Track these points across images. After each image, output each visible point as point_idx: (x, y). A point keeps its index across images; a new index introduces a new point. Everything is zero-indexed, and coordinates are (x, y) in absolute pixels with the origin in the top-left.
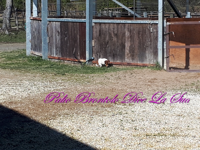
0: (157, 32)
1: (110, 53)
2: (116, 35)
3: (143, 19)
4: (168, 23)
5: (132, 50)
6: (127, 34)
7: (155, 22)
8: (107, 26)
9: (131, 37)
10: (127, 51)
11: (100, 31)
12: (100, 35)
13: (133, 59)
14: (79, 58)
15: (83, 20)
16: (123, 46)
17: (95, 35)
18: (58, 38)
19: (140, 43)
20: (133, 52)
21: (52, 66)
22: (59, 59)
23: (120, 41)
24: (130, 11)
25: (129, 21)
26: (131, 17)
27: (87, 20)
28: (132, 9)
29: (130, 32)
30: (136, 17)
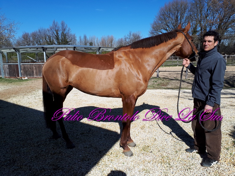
1: (29, 74)
2: (30, 68)
3: (39, 62)
5: (36, 73)
8: (26, 65)
9: (36, 69)
13: (37, 76)
14: (17, 77)
15: (17, 64)
16: (33, 72)
17: (22, 69)
18: (8, 70)
19: (39, 70)
20: (37, 73)
21: (6, 80)
22: (9, 77)
23: (32, 70)
25: (35, 64)
26: (35, 62)
27: (18, 64)
28: (35, 59)
29: (35, 67)
30: (37, 62)
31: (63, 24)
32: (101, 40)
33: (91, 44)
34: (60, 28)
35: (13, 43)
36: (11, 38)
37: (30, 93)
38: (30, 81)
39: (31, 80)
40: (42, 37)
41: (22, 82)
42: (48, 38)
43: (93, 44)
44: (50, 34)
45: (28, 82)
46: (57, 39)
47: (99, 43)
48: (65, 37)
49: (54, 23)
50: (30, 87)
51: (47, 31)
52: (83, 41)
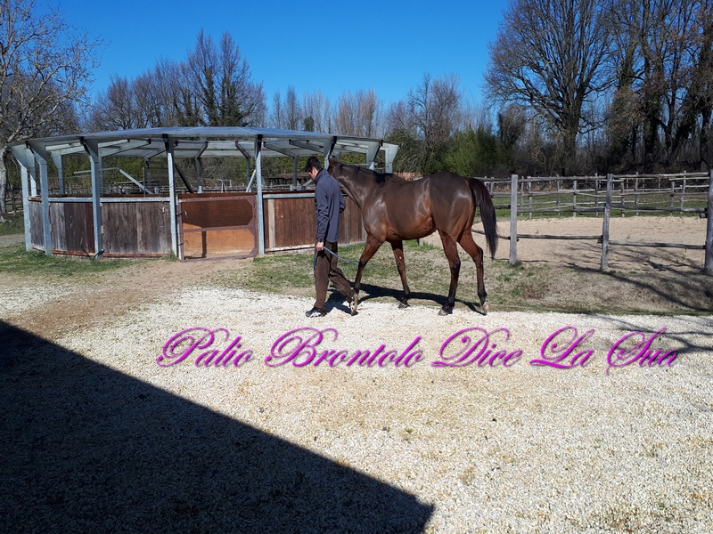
0: (169, 212)
2: (127, 218)
4: (180, 201)
5: (144, 237)
6: (138, 216)
7: (167, 199)
9: (143, 220)
10: (139, 238)
11: (109, 213)
12: (109, 219)
13: (146, 249)
14: (88, 251)
16: (135, 233)
17: (103, 218)
18: (62, 224)
19: (152, 227)
20: (146, 239)
23: (131, 225)
24: (140, 185)
25: (140, 200)
29: (142, 213)
30: (147, 193)
31: (226, 45)
32: (338, 110)
33: (309, 125)
34: (220, 62)
35: (82, 121)
36: (77, 100)
37: (122, 318)
38: (125, 269)
39: (127, 264)
40: (166, 98)
41: (100, 274)
42: (182, 100)
43: (316, 125)
44: (187, 83)
45: (120, 271)
46: (210, 103)
47: (332, 123)
48: (232, 97)
49: (202, 43)
50: (126, 291)
51: (180, 72)
52: (286, 114)
